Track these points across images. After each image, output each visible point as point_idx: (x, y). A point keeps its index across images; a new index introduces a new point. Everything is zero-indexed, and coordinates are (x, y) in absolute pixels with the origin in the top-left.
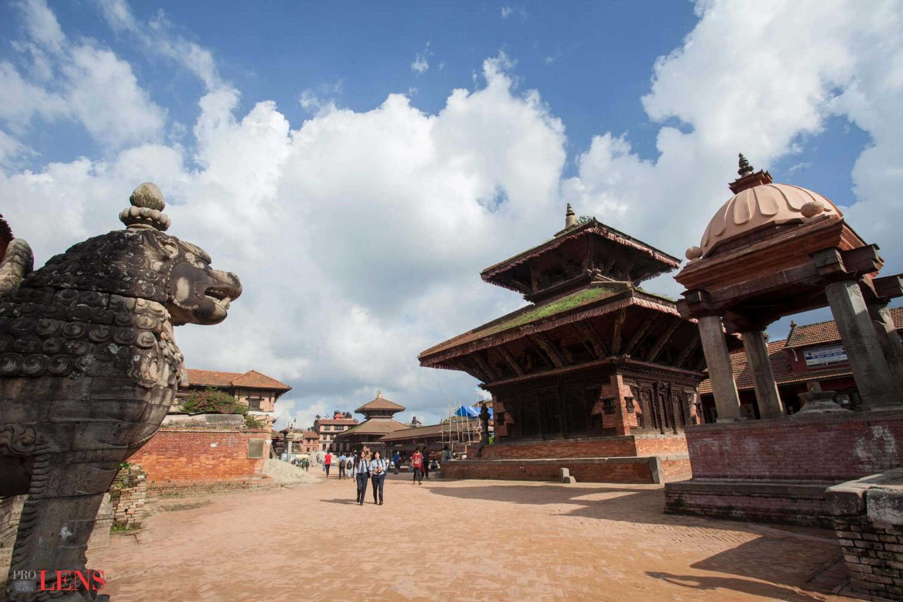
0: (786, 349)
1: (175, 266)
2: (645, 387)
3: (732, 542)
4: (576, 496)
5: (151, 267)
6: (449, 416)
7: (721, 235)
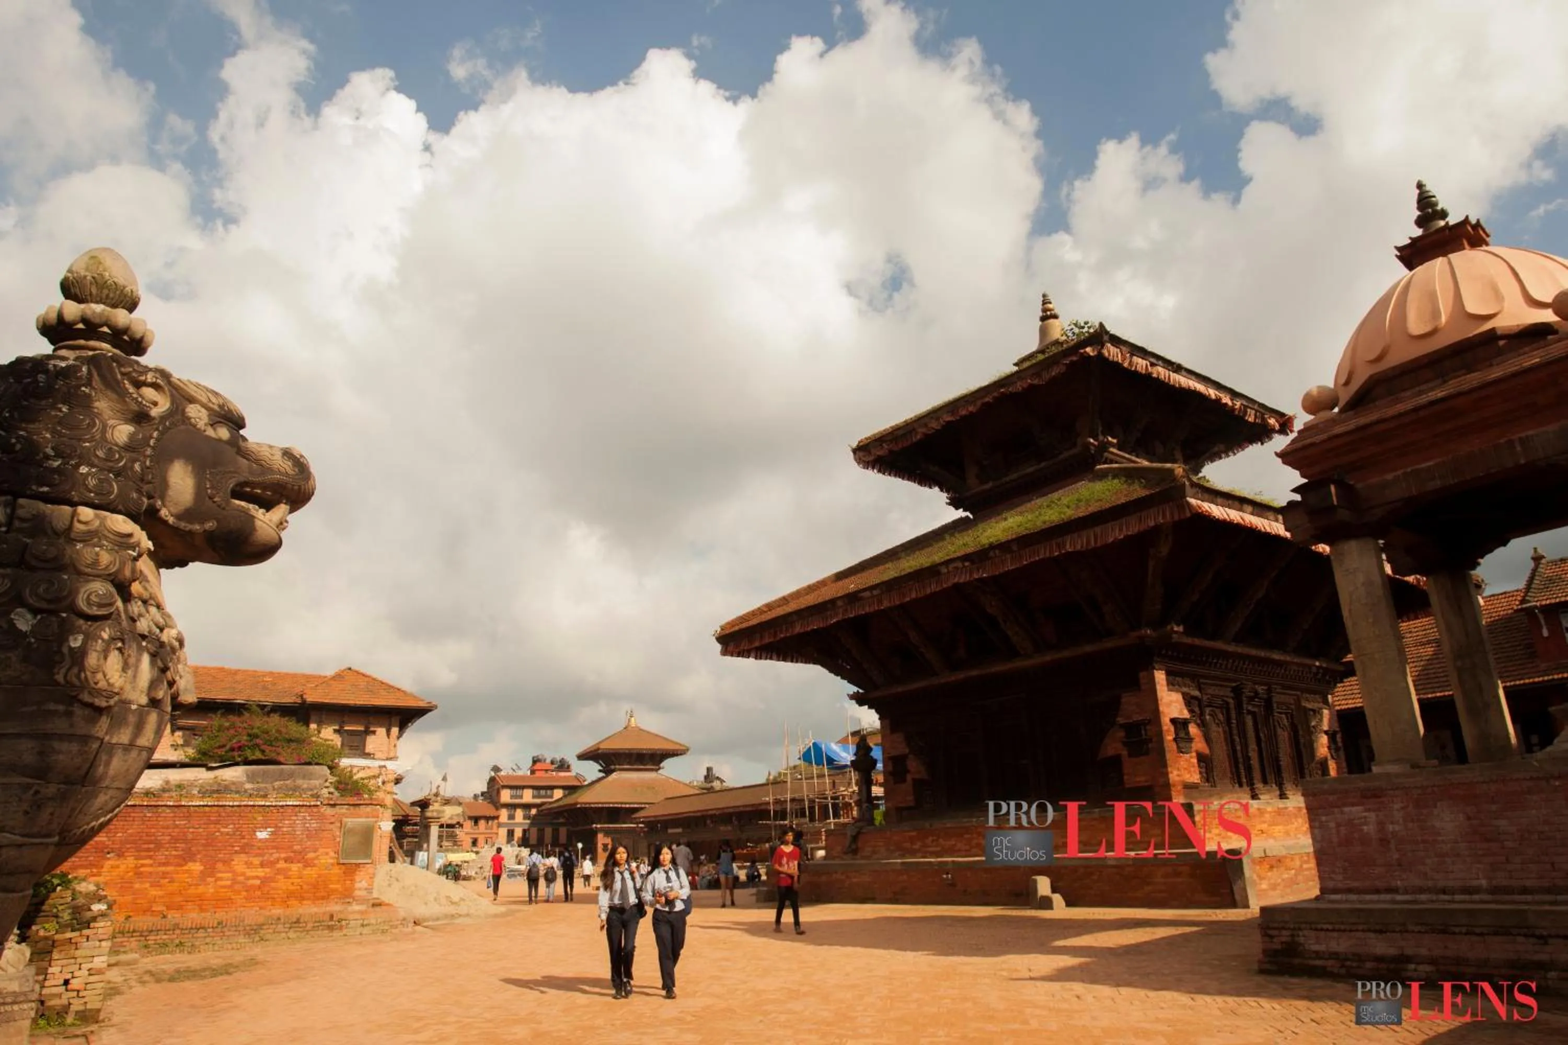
0: (1522, 610)
1: (162, 433)
2: (1217, 696)
3: (1407, 1034)
4: (1066, 938)
5: (109, 436)
6: (784, 766)
7: (1379, 359)
